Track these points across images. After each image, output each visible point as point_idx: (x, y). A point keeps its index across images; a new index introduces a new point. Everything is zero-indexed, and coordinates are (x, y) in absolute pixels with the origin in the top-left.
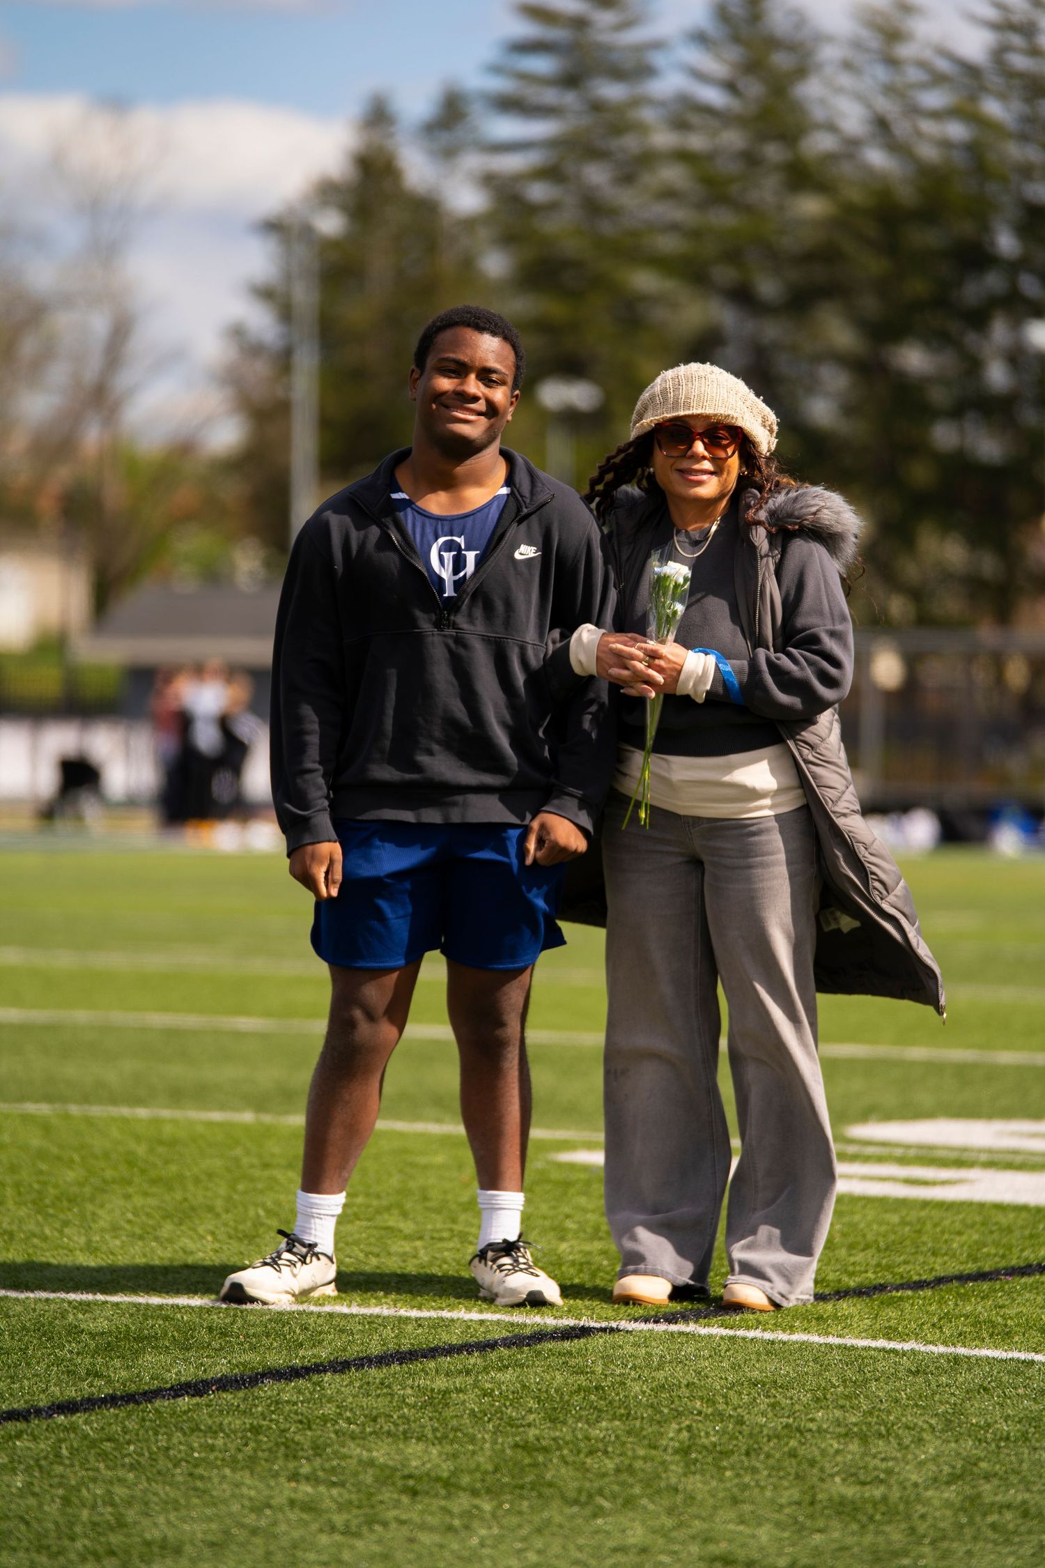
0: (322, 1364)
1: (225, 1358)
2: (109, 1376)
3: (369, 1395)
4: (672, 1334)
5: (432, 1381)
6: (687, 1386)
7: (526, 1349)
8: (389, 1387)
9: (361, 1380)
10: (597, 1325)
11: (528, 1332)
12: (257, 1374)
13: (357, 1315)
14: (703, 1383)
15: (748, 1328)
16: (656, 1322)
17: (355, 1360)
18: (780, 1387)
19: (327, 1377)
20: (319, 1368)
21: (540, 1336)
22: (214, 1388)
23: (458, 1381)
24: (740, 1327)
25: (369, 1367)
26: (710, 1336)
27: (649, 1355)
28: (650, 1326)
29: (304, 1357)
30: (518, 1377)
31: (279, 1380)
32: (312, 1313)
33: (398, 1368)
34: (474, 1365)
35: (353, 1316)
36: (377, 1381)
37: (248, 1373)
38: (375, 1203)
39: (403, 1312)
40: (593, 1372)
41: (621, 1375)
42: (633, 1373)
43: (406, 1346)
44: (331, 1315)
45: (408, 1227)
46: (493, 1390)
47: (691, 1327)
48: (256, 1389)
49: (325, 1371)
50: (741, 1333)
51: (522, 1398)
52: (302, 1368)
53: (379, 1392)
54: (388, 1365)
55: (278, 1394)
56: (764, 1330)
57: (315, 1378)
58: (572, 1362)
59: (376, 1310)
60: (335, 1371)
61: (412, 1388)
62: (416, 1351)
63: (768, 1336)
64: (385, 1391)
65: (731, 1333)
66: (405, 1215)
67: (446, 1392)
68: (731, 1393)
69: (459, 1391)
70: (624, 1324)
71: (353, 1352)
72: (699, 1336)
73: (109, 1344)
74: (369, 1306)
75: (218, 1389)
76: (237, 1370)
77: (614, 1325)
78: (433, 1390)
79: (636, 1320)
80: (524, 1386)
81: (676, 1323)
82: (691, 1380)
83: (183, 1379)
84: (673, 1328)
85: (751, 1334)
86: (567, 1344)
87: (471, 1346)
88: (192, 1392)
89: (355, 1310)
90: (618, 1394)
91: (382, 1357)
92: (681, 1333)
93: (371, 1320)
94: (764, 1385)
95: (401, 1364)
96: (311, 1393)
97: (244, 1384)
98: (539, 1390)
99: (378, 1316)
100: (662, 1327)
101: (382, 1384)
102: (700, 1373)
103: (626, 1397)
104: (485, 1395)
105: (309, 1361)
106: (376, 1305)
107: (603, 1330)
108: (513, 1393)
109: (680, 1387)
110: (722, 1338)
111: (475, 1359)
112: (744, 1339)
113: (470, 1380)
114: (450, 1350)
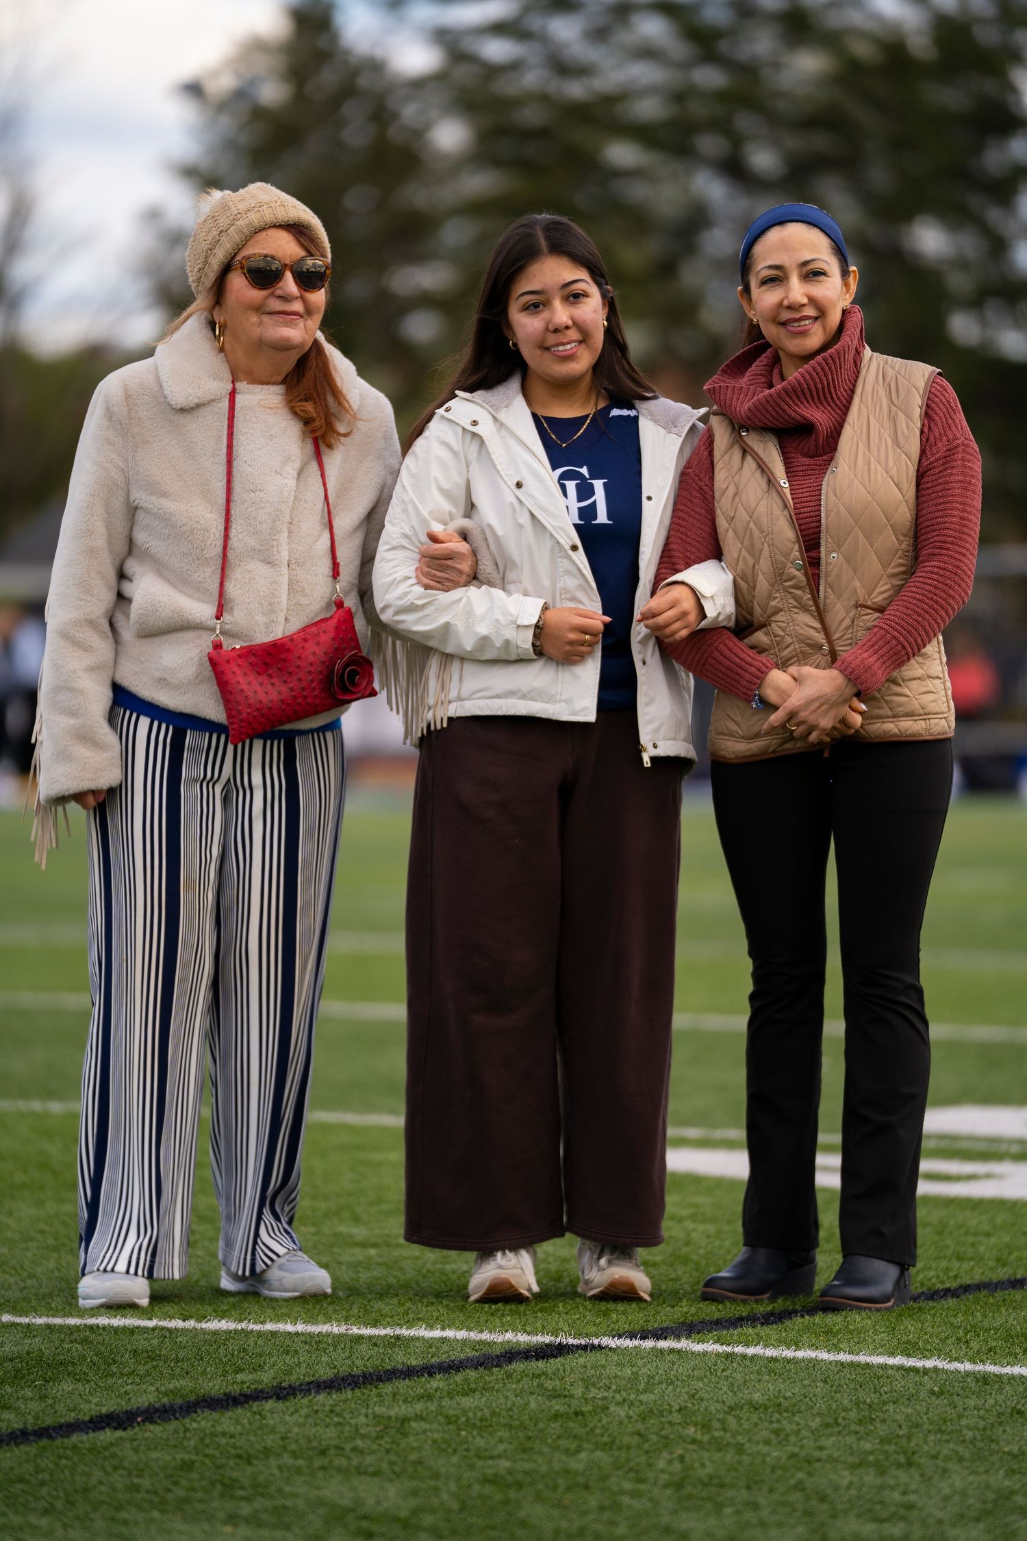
0: (262, 1391)
1: (151, 1384)
2: (19, 1408)
3: (316, 1425)
4: (662, 1351)
5: (388, 1407)
6: (680, 1410)
7: (495, 1370)
8: (338, 1415)
9: (308, 1407)
10: (576, 1342)
11: (498, 1350)
12: (188, 1402)
13: (303, 1334)
14: (696, 1408)
15: (747, 1344)
16: (643, 1338)
17: (301, 1385)
18: (785, 1411)
19: (269, 1405)
20: (258, 1395)
21: (512, 1355)
22: (139, 1419)
23: (419, 1407)
24: (739, 1343)
25: (318, 1392)
26: (705, 1353)
27: (635, 1375)
28: (637, 1342)
29: (243, 1383)
30: (486, 1402)
31: (214, 1410)
32: (252, 1331)
33: (349, 1393)
34: (436, 1390)
35: (297, 1334)
36: (327, 1408)
37: (179, 1401)
38: (323, 1205)
39: (355, 1330)
40: (572, 1396)
41: (604, 1398)
42: (618, 1396)
43: (358, 1367)
44: (274, 1334)
45: (360, 1232)
46: (458, 1417)
47: (683, 1344)
48: (187, 1421)
49: (267, 1398)
50: (739, 1349)
51: (491, 1426)
52: (241, 1395)
53: (328, 1420)
54: (339, 1389)
55: (213, 1426)
56: (765, 1346)
57: (255, 1406)
58: (549, 1385)
59: (324, 1328)
60: (279, 1398)
61: (367, 1416)
62: (370, 1374)
63: (770, 1352)
64: (336, 1419)
65: (729, 1349)
66: (356, 1220)
67: (405, 1420)
68: (730, 1418)
69: (419, 1418)
70: (606, 1341)
71: (299, 1375)
72: (693, 1353)
73: (18, 1371)
74: (316, 1323)
75: (143, 1421)
76: (165, 1400)
77: (596, 1342)
78: (389, 1418)
79: (620, 1337)
80: (494, 1414)
81: (665, 1338)
82: (683, 1404)
83: (104, 1410)
84: (662, 1344)
85: (751, 1351)
86: (541, 1364)
87: (432, 1366)
88: (114, 1424)
89: (300, 1327)
90: (600, 1420)
91: (332, 1381)
92: (672, 1351)
93: (319, 1339)
94: (766, 1408)
95: (353, 1389)
96: (250, 1423)
97: (174, 1415)
98: (511, 1417)
99: (328, 1335)
100: (649, 1344)
101: (332, 1411)
102: (693, 1396)
103: (608, 1423)
104: (449, 1423)
105: (248, 1387)
106: (325, 1323)
107: (584, 1348)
108: (481, 1420)
109: (671, 1412)
110: (718, 1355)
111: (437, 1382)
112: (744, 1356)
113: (433, 1407)
114: (409, 1373)
